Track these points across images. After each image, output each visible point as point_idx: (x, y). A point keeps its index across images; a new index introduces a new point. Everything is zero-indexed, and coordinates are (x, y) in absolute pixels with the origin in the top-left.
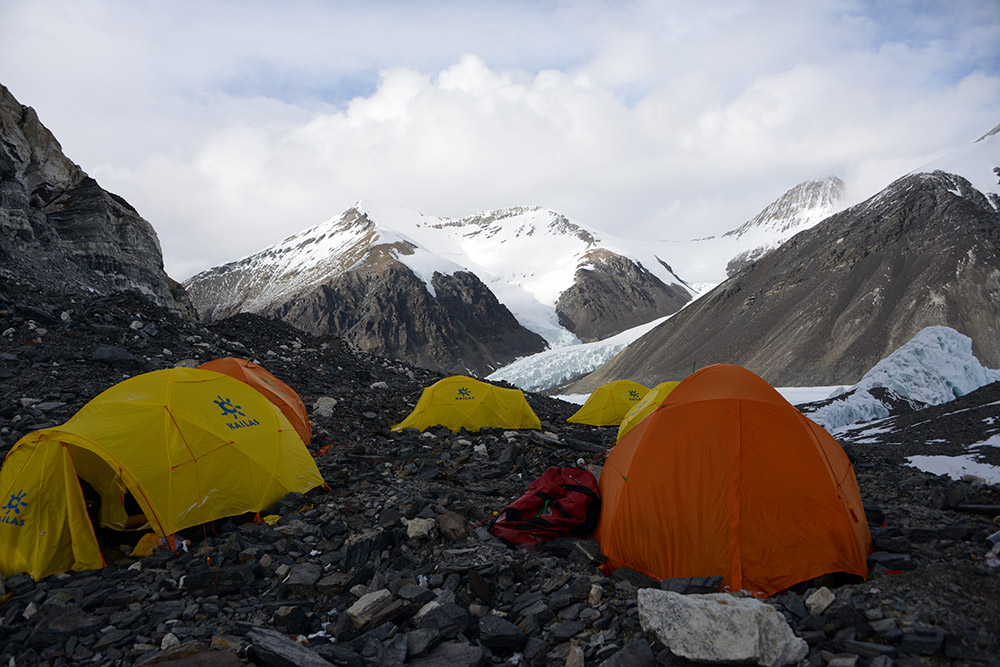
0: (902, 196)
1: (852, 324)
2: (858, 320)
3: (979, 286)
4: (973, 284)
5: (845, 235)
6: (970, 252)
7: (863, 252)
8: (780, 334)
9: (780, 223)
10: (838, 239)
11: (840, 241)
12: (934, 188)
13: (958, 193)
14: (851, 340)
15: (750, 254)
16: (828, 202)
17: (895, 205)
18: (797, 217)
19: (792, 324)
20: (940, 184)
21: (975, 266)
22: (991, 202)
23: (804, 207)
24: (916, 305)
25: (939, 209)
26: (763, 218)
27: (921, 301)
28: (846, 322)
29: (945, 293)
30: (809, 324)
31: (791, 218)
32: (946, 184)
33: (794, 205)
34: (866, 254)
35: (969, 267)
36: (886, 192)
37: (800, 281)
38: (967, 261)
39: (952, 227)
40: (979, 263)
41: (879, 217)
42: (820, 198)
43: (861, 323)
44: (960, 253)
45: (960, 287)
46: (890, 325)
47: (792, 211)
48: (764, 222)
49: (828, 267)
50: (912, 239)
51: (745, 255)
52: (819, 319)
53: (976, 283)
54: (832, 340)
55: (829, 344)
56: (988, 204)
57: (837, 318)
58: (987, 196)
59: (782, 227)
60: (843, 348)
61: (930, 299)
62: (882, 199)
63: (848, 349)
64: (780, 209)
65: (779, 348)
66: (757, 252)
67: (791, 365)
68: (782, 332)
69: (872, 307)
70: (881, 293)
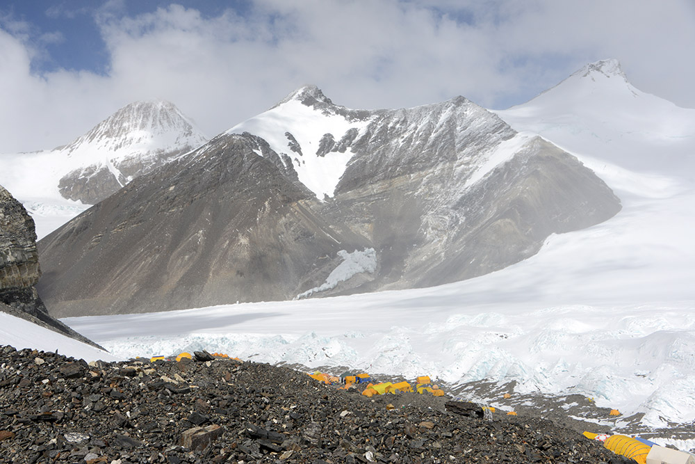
0: (219, 154)
1: (183, 259)
2: (187, 257)
3: (271, 230)
4: (268, 228)
5: (176, 183)
6: (266, 203)
7: (190, 199)
8: (126, 268)
9: (113, 141)
10: (170, 186)
11: (172, 188)
12: (243, 148)
13: (260, 153)
14: (181, 273)
15: (83, 172)
16: (158, 123)
17: (214, 161)
18: (129, 136)
19: (135, 259)
20: (246, 144)
21: (269, 214)
22: (282, 161)
23: (136, 126)
24: (229, 245)
25: (246, 166)
26: (94, 135)
27: (232, 242)
28: (178, 258)
29: (249, 235)
30: (149, 260)
31: (123, 137)
32: (251, 145)
33: (125, 125)
34: (192, 201)
35: (265, 215)
36: (207, 147)
37: (140, 221)
38: (264, 210)
39: (255, 182)
40: (272, 212)
41: (202, 170)
42: (151, 119)
43: (189, 259)
44: (259, 204)
45: (259, 231)
46: (210, 260)
47: (124, 130)
48: (95, 139)
49: (163, 211)
50: (226, 190)
51: (78, 172)
52: (158, 256)
53: (270, 227)
54: (168, 273)
55: (165, 277)
56: (281, 162)
57: (171, 255)
58: (280, 156)
59: (114, 146)
60: (176, 279)
61: (239, 240)
62: (205, 153)
63: (180, 281)
64: (111, 127)
65: (125, 281)
66: (90, 170)
67: (136, 294)
68: (128, 266)
69: (197, 246)
70: (204, 235)
